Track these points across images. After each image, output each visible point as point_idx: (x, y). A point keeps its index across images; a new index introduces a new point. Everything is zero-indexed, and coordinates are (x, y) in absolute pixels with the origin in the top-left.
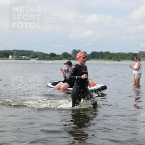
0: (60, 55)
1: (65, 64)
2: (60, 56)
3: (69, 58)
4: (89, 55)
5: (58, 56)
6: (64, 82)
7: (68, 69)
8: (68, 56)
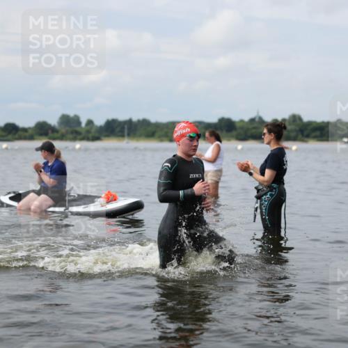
0: (30, 128)
1: (37, 150)
2: (30, 132)
3: (51, 135)
4: (101, 127)
5: (25, 130)
6: (38, 193)
7: (45, 161)
8: (50, 132)
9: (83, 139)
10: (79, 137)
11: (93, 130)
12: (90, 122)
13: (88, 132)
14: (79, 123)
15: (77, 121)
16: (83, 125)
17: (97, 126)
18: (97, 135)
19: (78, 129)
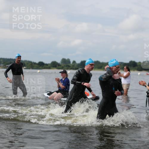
0: (49, 64)
5: (47, 65)
8: (57, 66)
9: (71, 69)
10: (69, 68)
11: (75, 65)
12: (74, 62)
13: (73, 66)
14: (70, 62)
15: (69, 61)
16: (71, 63)
17: (77, 64)
18: (77, 67)
19: (69, 65)
